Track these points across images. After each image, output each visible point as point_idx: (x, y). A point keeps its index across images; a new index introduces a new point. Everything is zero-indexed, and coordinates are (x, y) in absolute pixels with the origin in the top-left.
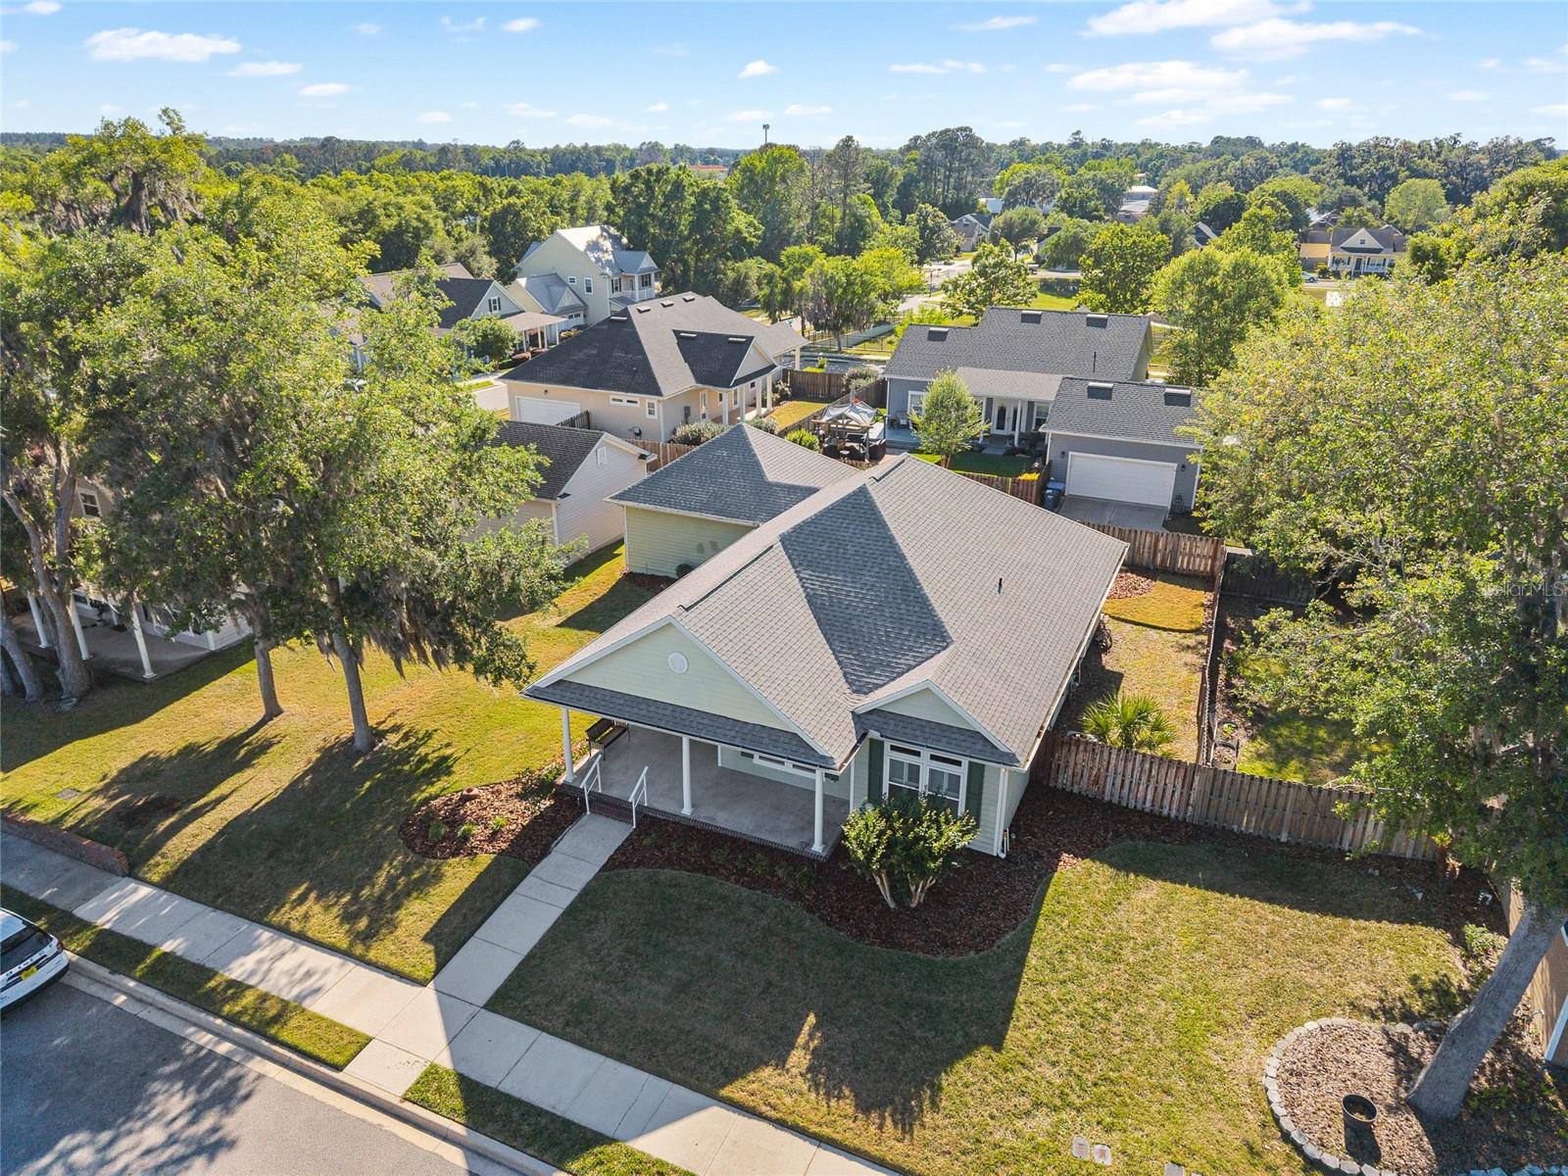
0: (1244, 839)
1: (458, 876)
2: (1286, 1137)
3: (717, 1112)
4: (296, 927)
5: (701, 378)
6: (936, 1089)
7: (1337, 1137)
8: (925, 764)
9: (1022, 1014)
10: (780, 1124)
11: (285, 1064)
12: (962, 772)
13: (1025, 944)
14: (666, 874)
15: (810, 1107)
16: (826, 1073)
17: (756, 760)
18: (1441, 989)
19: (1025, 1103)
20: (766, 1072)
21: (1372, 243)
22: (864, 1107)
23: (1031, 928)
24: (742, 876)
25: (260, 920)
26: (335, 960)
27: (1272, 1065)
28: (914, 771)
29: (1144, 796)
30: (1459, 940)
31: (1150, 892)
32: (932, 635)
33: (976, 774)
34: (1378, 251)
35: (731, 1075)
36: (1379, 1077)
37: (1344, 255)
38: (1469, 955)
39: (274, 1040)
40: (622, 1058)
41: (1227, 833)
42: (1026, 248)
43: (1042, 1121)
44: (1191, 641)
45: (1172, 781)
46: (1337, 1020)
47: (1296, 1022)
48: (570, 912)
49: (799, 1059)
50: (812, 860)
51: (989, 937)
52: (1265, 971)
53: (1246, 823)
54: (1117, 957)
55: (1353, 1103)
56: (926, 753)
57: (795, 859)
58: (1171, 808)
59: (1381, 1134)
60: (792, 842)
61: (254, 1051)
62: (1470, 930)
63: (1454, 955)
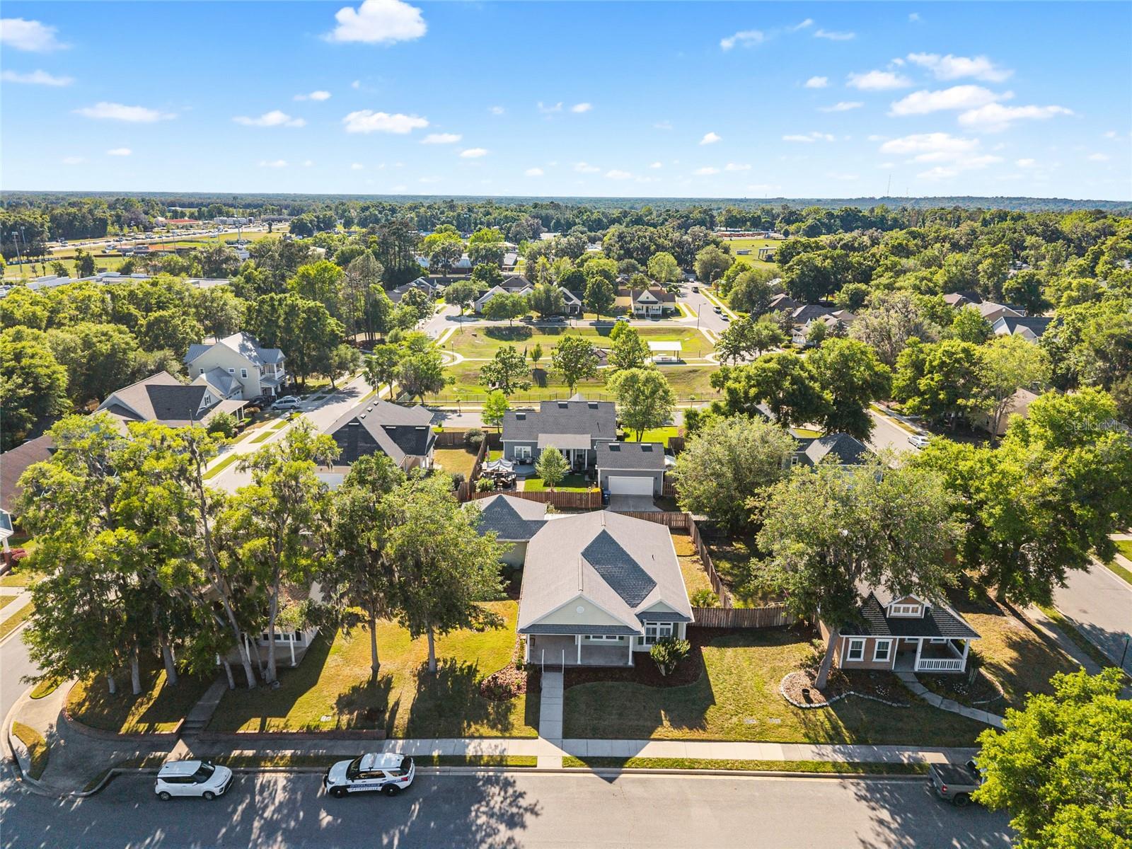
0: (747, 629)
1: (520, 703)
2: (792, 704)
3: (652, 743)
4: (476, 735)
5: (408, 451)
6: (706, 719)
7: (803, 700)
8: (658, 627)
9: (716, 695)
10: (671, 740)
11: (516, 771)
12: (671, 627)
13: (706, 675)
14: (588, 684)
15: (676, 733)
16: (676, 724)
17: (592, 639)
18: (813, 658)
19: (728, 716)
20: (659, 729)
21: (652, 298)
22: (691, 729)
23: (706, 671)
24: (613, 679)
25: (460, 736)
26: (502, 740)
27: (782, 689)
28: (654, 630)
29: (715, 622)
30: (812, 644)
31: (730, 652)
32: (650, 583)
33: (676, 626)
34: (656, 303)
35: (651, 733)
36: (806, 682)
37: (639, 306)
38: (816, 647)
39: (507, 766)
40: (616, 738)
41: (741, 628)
42: (468, 305)
43: (735, 719)
44: (695, 558)
45: (722, 615)
46: (792, 673)
47: (782, 677)
48: (566, 704)
49: (666, 723)
50: (630, 668)
51: (696, 677)
52: (769, 666)
53: (746, 624)
54: (731, 673)
55: (805, 691)
56: (659, 623)
57: (626, 669)
58: (723, 624)
59: (812, 696)
60: (621, 664)
61: (503, 772)
62: (814, 640)
63: (812, 649)
